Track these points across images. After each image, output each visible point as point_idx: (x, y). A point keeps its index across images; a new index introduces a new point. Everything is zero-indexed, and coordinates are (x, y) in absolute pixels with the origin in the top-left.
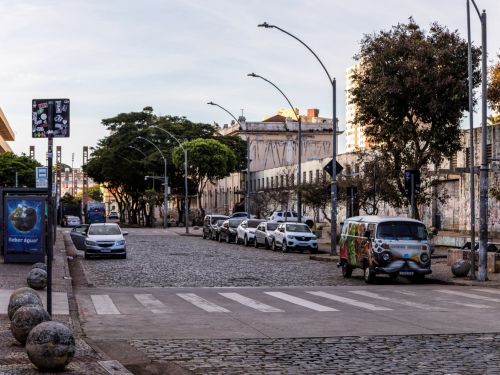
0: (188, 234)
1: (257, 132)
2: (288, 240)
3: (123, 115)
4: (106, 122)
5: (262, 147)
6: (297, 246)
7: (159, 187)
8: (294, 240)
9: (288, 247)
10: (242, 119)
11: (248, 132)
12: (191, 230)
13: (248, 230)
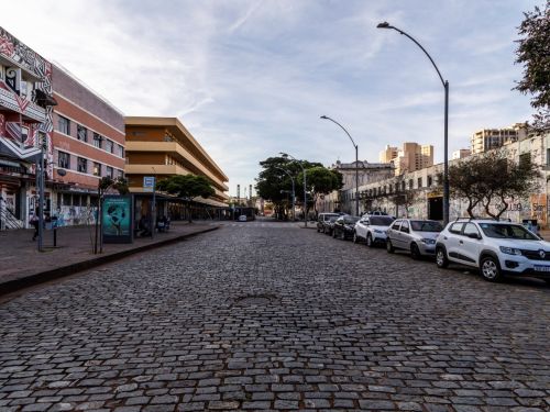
0: (306, 227)
1: (347, 169)
2: (503, 257)
3: (270, 159)
4: (262, 163)
5: (350, 177)
6: (529, 271)
7: (291, 199)
8: (519, 258)
9: (500, 272)
10: (338, 162)
11: (342, 169)
12: (309, 224)
13: (372, 228)
